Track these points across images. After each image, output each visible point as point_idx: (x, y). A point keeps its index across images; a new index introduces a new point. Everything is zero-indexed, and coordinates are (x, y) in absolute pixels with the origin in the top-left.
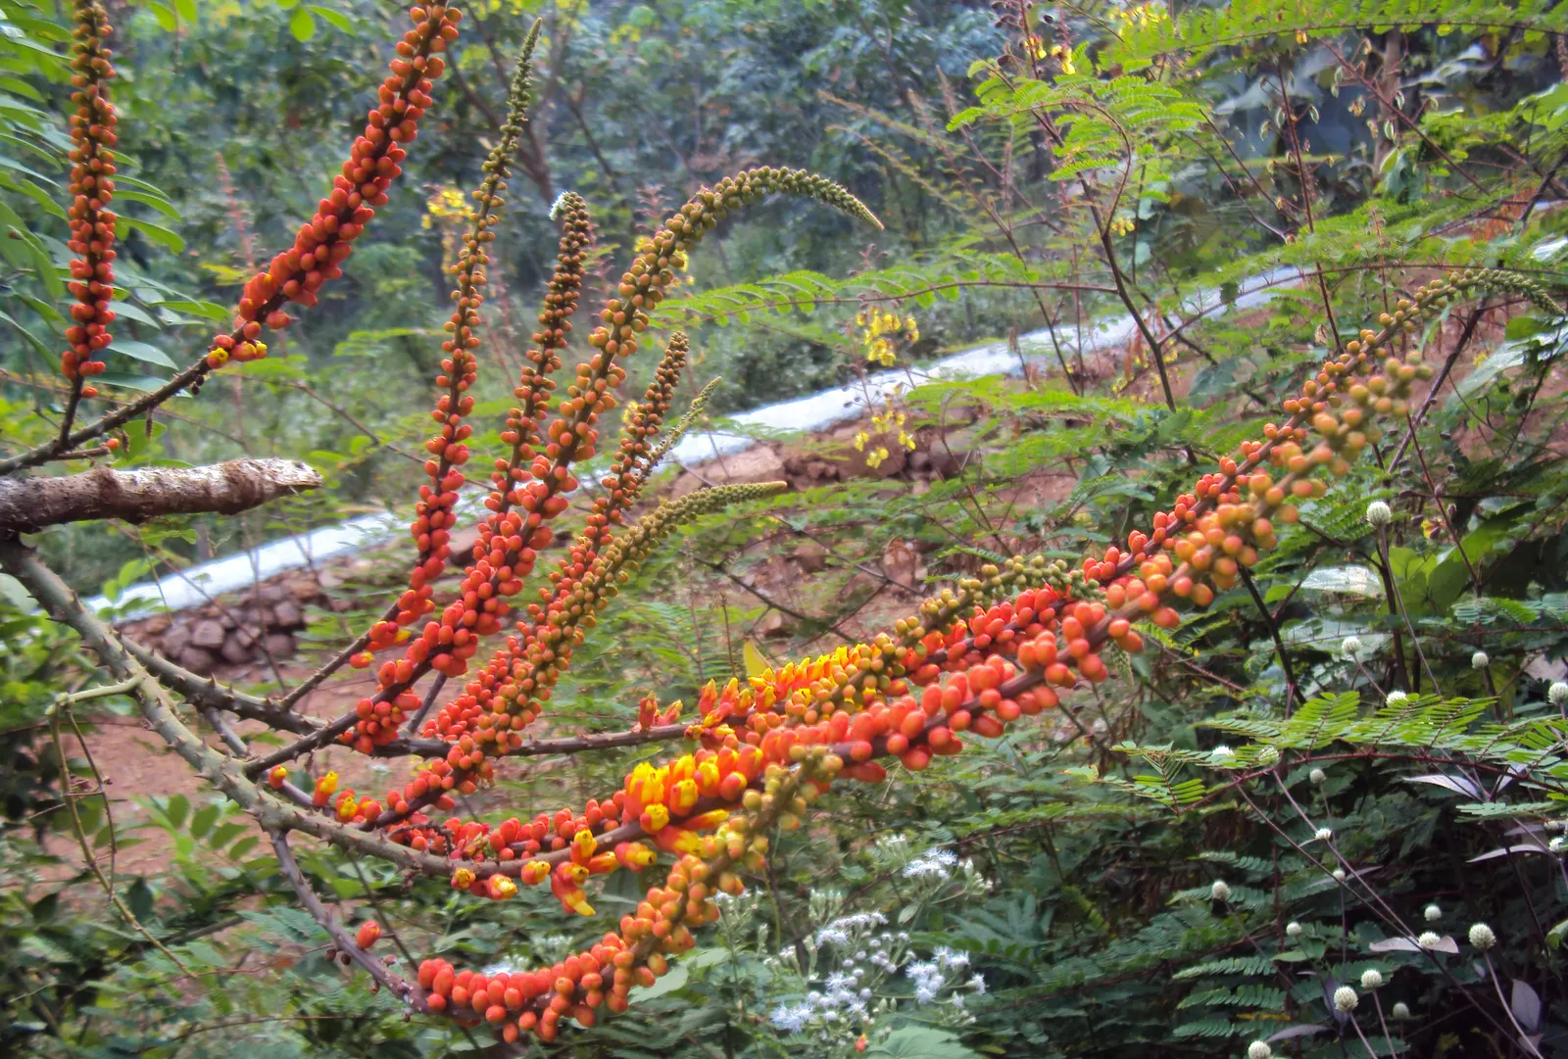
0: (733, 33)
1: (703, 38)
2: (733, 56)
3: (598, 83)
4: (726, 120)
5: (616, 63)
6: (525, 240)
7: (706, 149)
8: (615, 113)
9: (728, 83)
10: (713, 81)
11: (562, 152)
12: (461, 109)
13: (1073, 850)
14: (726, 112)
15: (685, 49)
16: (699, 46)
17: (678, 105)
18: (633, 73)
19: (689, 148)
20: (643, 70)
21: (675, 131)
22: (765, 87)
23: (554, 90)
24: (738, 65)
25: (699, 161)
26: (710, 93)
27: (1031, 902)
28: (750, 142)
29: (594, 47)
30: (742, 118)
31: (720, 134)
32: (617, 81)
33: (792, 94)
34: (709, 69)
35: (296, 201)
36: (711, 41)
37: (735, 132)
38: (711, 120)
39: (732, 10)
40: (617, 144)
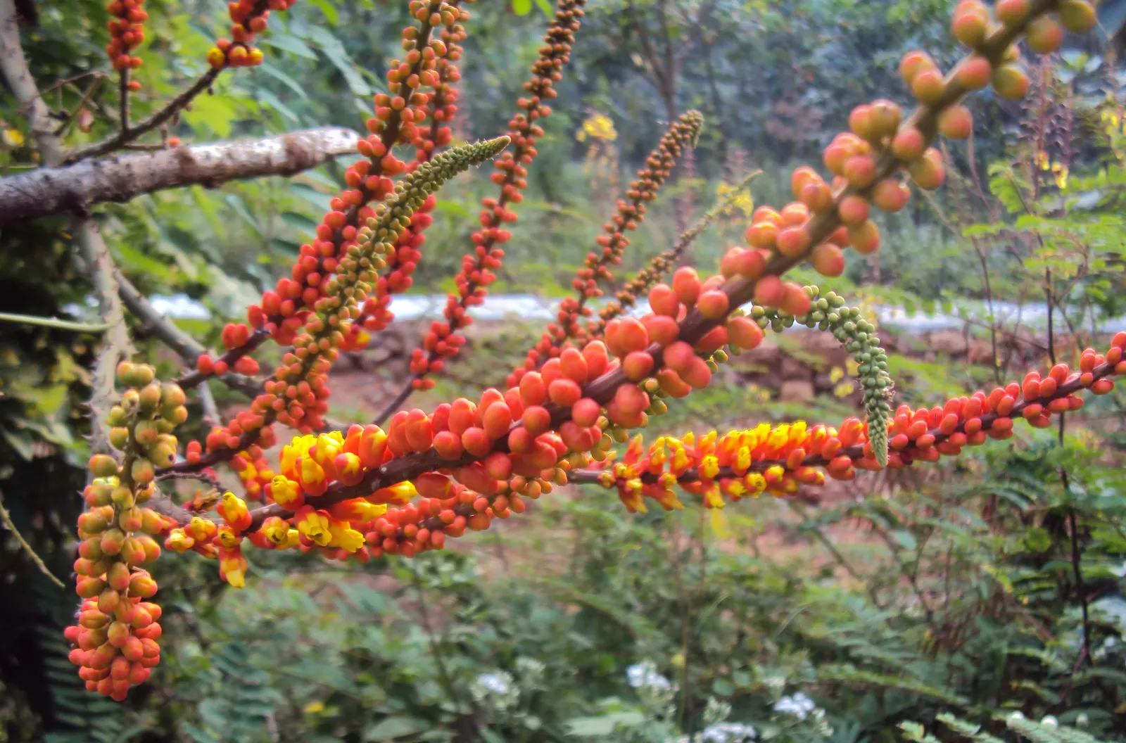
0: (831, 25)
1: (811, 22)
2: (828, 41)
3: (728, 34)
4: (809, 84)
5: (746, 24)
6: (644, 130)
7: (790, 100)
8: (732, 58)
9: (818, 56)
10: (806, 53)
11: (689, 75)
12: (626, 31)
13: (896, 701)
14: (811, 79)
15: (795, 26)
16: (806, 27)
17: (780, 64)
18: (753, 34)
19: (777, 96)
20: (761, 34)
21: (770, 81)
22: (845, 70)
23: (695, 32)
24: (829, 49)
25: (782, 107)
26: (804, 62)
27: (857, 728)
28: (822, 104)
29: (732, 9)
30: (821, 84)
31: (802, 91)
32: (741, 37)
33: (861, 79)
34: (807, 43)
35: (495, 60)
36: (815, 26)
37: (813, 95)
38: (799, 81)
39: (835, 7)
40: (727, 79)
